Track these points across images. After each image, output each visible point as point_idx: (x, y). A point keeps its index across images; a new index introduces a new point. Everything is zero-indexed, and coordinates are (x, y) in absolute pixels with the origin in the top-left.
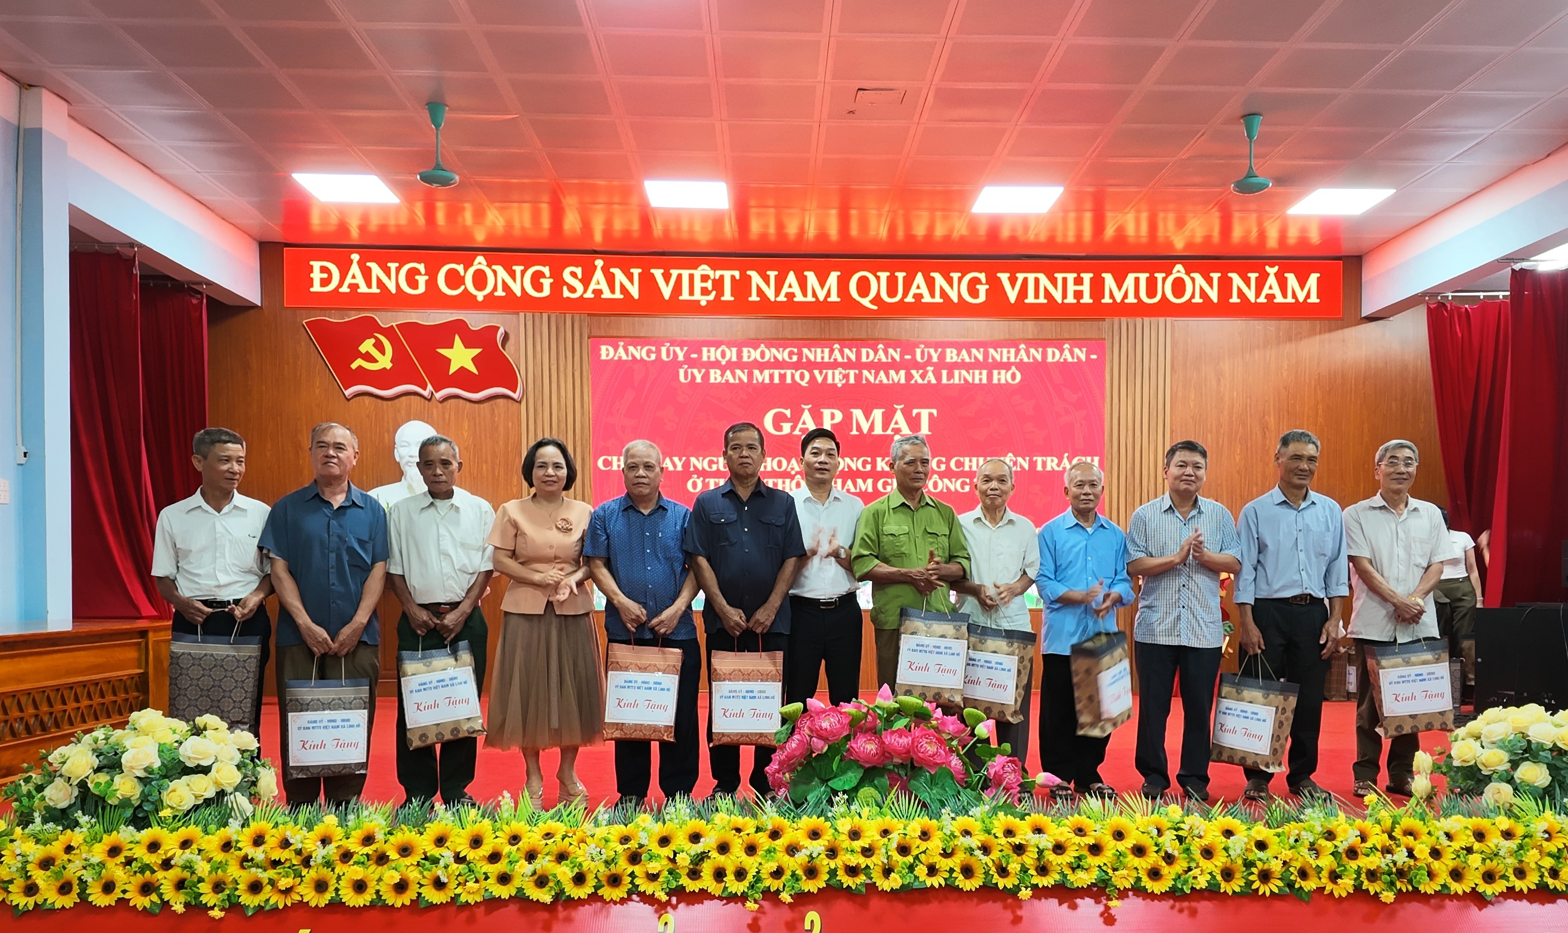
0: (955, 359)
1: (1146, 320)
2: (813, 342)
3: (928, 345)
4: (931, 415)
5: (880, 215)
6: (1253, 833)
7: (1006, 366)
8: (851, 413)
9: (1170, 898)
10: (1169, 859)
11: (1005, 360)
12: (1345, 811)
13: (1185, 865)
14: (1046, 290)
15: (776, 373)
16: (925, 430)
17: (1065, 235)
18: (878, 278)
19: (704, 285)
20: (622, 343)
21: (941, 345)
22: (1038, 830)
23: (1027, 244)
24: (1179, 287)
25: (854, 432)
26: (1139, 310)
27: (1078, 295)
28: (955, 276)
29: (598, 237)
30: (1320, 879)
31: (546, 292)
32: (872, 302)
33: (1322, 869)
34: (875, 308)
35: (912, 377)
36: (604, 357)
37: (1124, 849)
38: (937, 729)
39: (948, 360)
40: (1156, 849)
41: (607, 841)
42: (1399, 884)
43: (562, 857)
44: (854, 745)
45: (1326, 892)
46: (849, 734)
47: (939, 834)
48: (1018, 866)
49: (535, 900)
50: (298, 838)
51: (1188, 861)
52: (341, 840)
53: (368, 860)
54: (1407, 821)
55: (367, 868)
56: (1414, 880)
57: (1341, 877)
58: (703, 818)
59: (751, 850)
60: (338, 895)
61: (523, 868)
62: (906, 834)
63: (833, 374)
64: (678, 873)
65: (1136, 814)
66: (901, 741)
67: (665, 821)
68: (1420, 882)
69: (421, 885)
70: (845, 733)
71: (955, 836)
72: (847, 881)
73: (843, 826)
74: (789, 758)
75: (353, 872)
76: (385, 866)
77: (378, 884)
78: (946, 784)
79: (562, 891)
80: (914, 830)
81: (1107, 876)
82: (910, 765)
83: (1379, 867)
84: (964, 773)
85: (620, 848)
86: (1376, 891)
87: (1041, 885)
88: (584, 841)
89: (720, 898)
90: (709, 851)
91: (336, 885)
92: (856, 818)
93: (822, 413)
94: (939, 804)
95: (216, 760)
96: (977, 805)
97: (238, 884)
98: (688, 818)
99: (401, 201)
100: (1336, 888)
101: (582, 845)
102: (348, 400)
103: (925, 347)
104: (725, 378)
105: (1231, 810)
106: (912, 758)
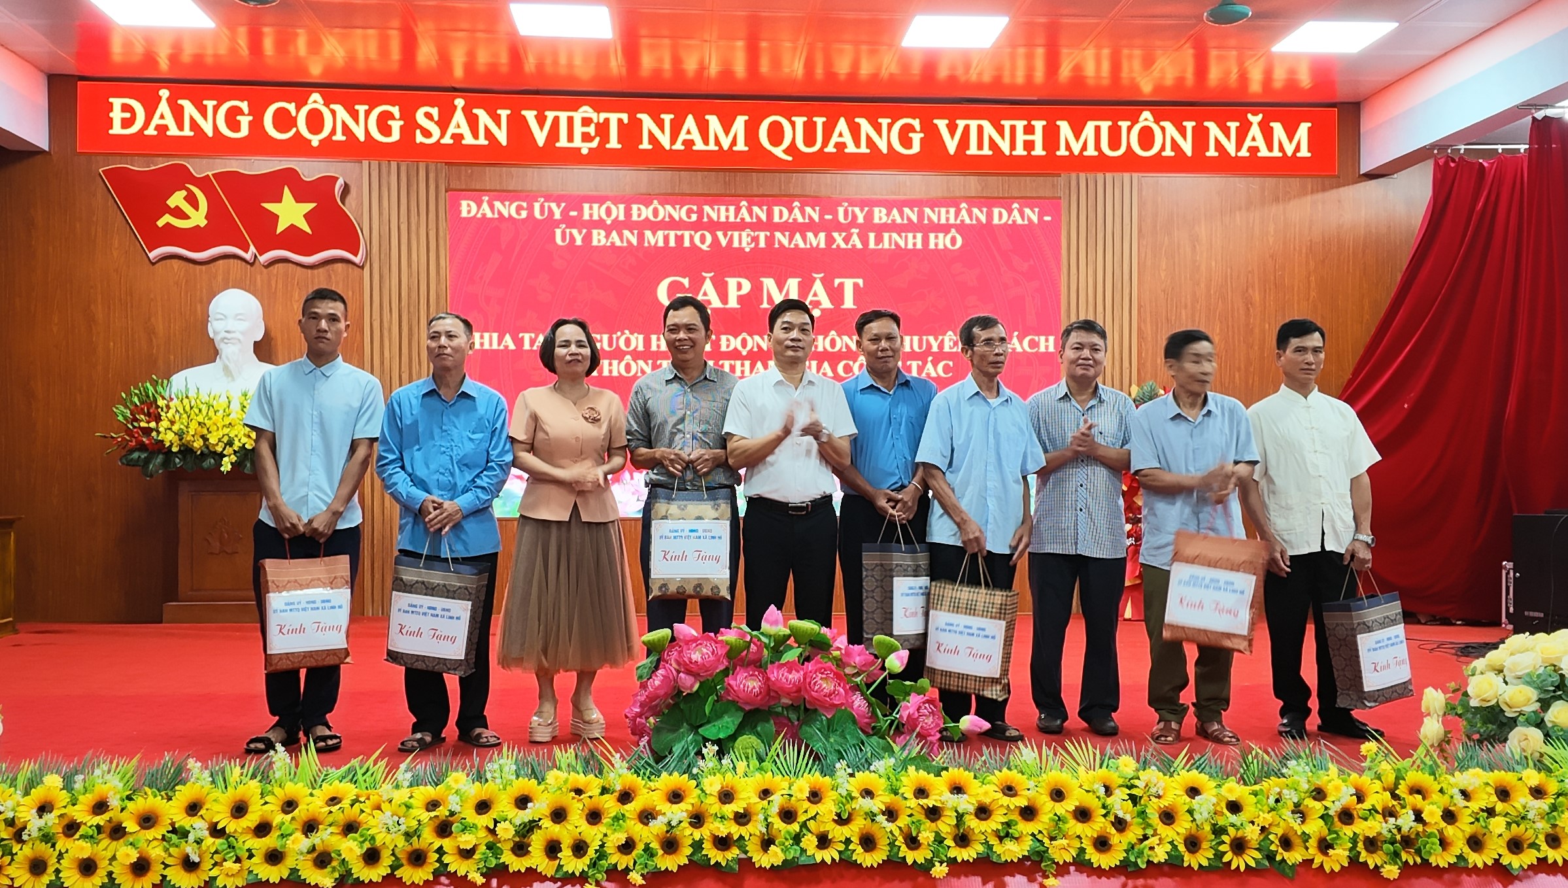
0: (884, 219)
1: (1109, 176)
2: (715, 199)
3: (852, 203)
4: (855, 285)
6: (1224, 791)
7: (945, 228)
8: (761, 283)
9: (1121, 874)
10: (1120, 824)
11: (943, 221)
12: (1338, 762)
13: (1140, 833)
14: (991, 140)
15: (672, 234)
16: (850, 303)
17: (1013, 76)
18: (793, 124)
19: (586, 129)
20: (486, 198)
21: (868, 204)
22: (957, 789)
23: (968, 86)
24: (1146, 138)
26: (1101, 164)
27: (1029, 146)
28: (885, 122)
29: (459, 72)
30: (1307, 848)
31: (395, 136)
32: (786, 151)
33: (1310, 837)
34: (790, 158)
35: (834, 240)
36: (464, 214)
37: (1063, 812)
38: (838, 662)
39: (876, 221)
41: (408, 807)
42: (1404, 856)
43: (350, 828)
44: (732, 683)
45: (1314, 866)
46: (727, 669)
47: (833, 795)
48: (932, 836)
49: (312, 884)
50: (10, 803)
51: (1144, 829)
52: (65, 807)
53: (99, 833)
54: (1414, 776)
55: (97, 844)
56: (1423, 851)
57: (1333, 849)
58: (536, 778)
59: (594, 817)
60: (58, 878)
61: (298, 843)
62: (791, 796)
63: (740, 236)
64: (499, 848)
65: (1079, 768)
66: (790, 676)
67: (487, 781)
68: (1430, 853)
69: (166, 866)
70: (722, 668)
71: (852, 798)
72: (716, 856)
73: (711, 785)
74: (651, 698)
75: (79, 848)
76: (122, 840)
77: (110, 864)
78: (847, 731)
79: (349, 873)
80: (801, 790)
81: (1042, 848)
82: (802, 708)
83: (1380, 834)
84: (870, 718)
85: (425, 816)
86: (1376, 865)
87: (959, 860)
88: (379, 808)
89: (553, 880)
90: (540, 819)
91: (57, 865)
92: (729, 775)
93: (727, 282)
94: (835, 758)
96: (883, 757)
98: (515, 777)
99: (218, 25)
100: (1327, 862)
101: (376, 812)
102: (153, 264)
103: (849, 206)
104: (610, 240)
105: (1198, 763)
106: (804, 699)
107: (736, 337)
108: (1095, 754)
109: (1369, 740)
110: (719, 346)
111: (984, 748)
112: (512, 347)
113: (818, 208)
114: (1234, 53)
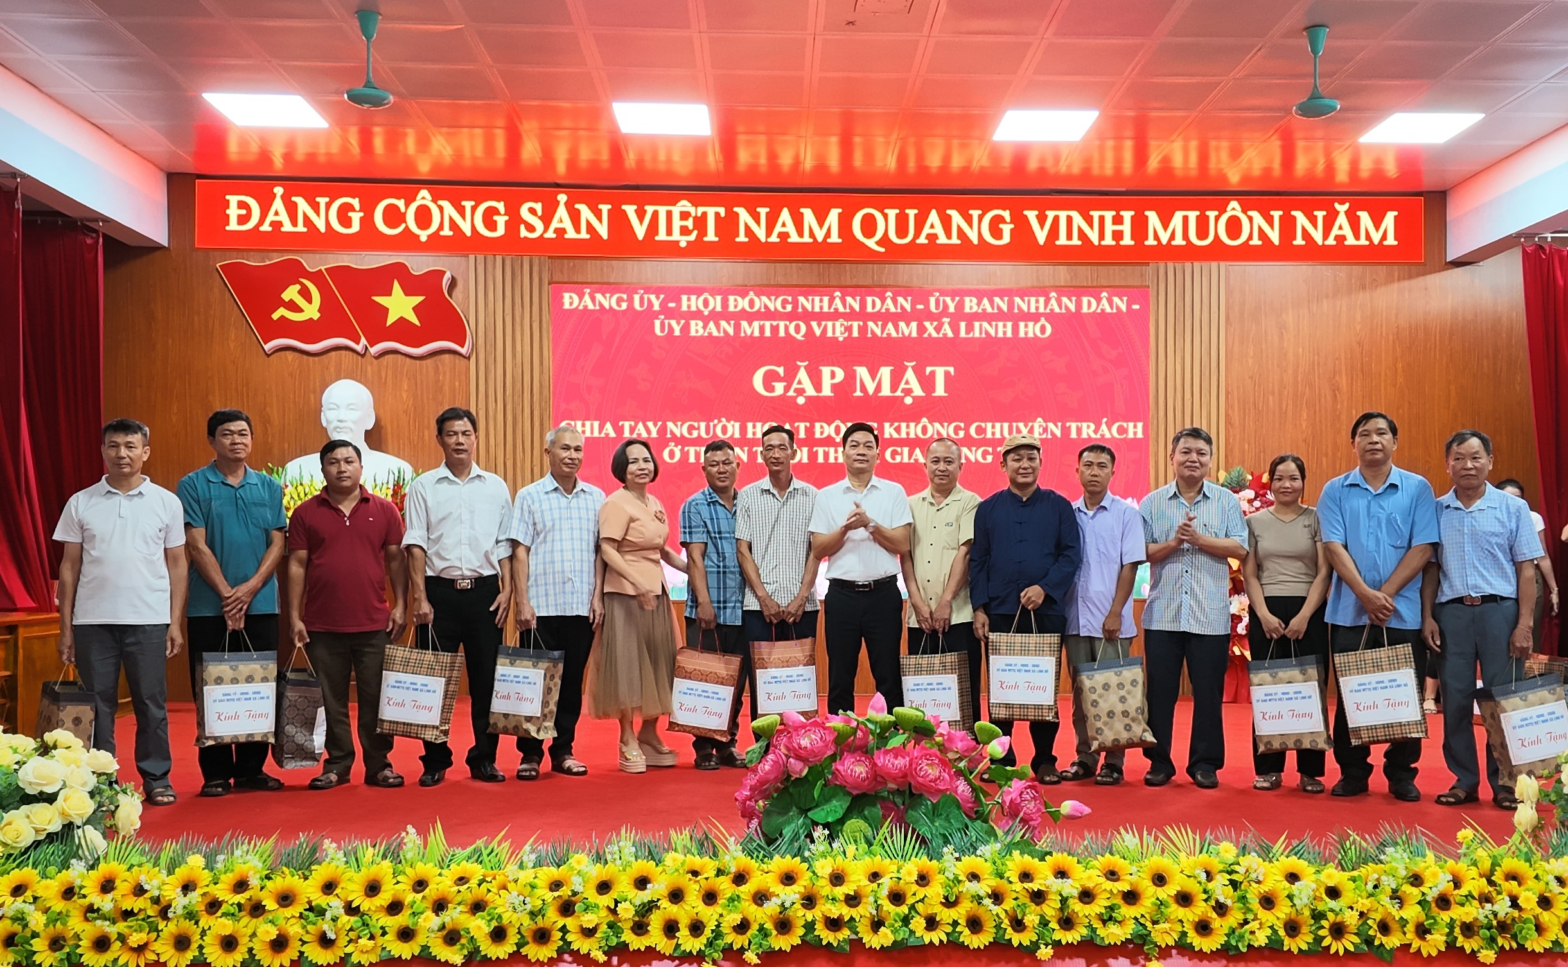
0: (975, 309)
1: (1197, 265)
2: (809, 290)
3: (944, 293)
4: (947, 373)
6: (1323, 877)
7: (1035, 317)
8: (855, 371)
9: (1222, 958)
10: (1221, 909)
11: (1033, 310)
12: (1434, 848)
13: (1240, 917)
14: (1080, 230)
15: (768, 325)
16: (940, 390)
18: (886, 216)
19: (684, 223)
20: (588, 291)
21: (959, 294)
22: (1061, 874)
24: (1234, 227)
25: (858, 393)
26: (1189, 253)
27: (1118, 235)
28: (975, 213)
29: (561, 168)
30: (1405, 933)
31: (502, 231)
32: (878, 243)
33: (1407, 923)
34: (883, 250)
35: (925, 329)
36: (567, 306)
37: (1165, 896)
38: (943, 748)
39: (967, 310)
40: (1205, 896)
41: (533, 887)
42: (1500, 942)
43: (477, 907)
44: (840, 768)
45: (1412, 951)
46: (834, 755)
47: (940, 878)
48: (1037, 919)
49: (443, 960)
50: (156, 882)
51: (1244, 913)
52: (207, 886)
53: (240, 911)
54: (1510, 864)
55: (239, 921)
56: (1519, 936)
57: (1430, 933)
58: (653, 859)
59: (710, 897)
60: (202, 954)
61: (429, 921)
62: (899, 879)
63: (834, 326)
64: (619, 927)
65: (1181, 854)
66: (896, 762)
67: (606, 862)
68: (1526, 939)
69: (304, 943)
70: (830, 753)
71: (959, 882)
72: (828, 937)
73: (822, 868)
74: (762, 782)
75: (221, 925)
76: (261, 918)
77: (250, 941)
78: (951, 816)
79: (477, 950)
80: (909, 874)
81: (1145, 932)
82: (908, 792)
83: (1476, 919)
84: (974, 802)
85: (549, 896)
86: (1473, 950)
87: (1064, 943)
88: (505, 888)
89: (671, 958)
90: (658, 900)
91: (201, 942)
92: (840, 858)
93: (821, 371)
94: (941, 842)
95: (64, 786)
96: (988, 842)
97: (80, 940)
98: (634, 859)
99: (331, 125)
100: (1425, 947)
101: (502, 892)
102: (268, 356)
103: (940, 295)
104: (707, 330)
105: (1296, 849)
106: (910, 784)
107: (829, 425)
108: (1194, 840)
109: (1465, 828)
110: (814, 433)
111: (1086, 833)
112: (612, 434)
113: (909, 298)
114: (1321, 144)
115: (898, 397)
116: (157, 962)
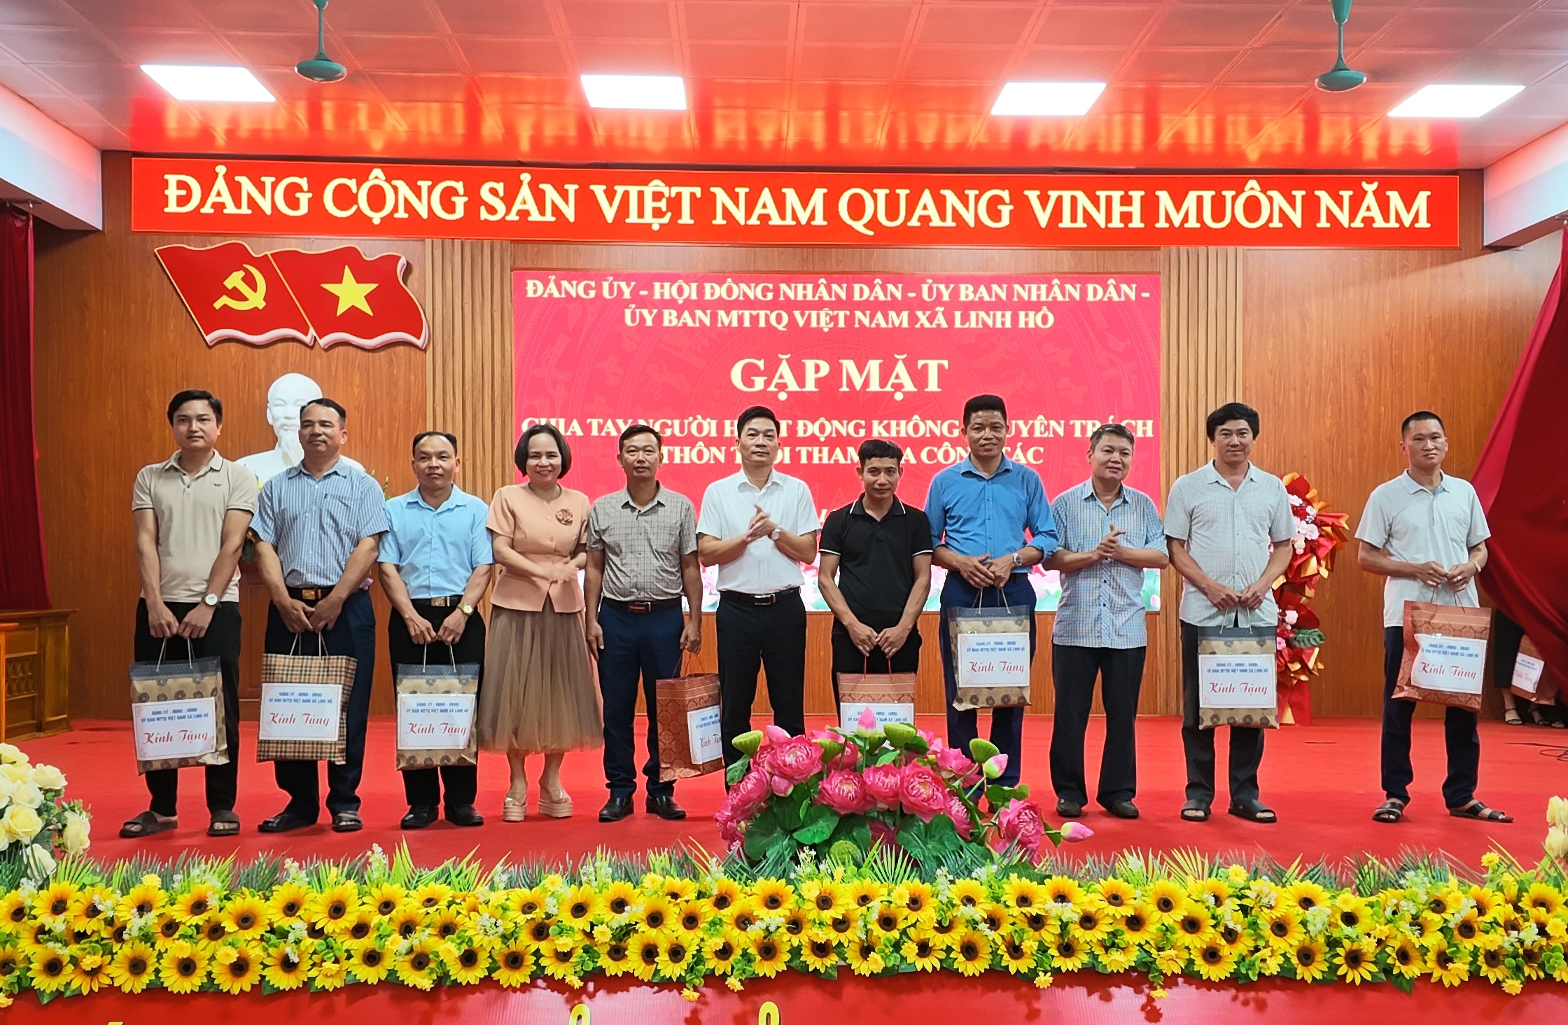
0: (971, 297)
1: (1212, 249)
2: (792, 277)
3: (937, 280)
4: (941, 367)
5: (877, 118)
6: (1338, 902)
7: (1036, 306)
8: (841, 365)
9: (1231, 986)
10: (1230, 935)
11: (1034, 298)
12: (1459, 874)
13: (1251, 944)
14: (1085, 212)
15: (747, 314)
16: (933, 385)
17: (1109, 143)
18: (875, 197)
19: (657, 204)
21: (954, 281)
22: (1061, 898)
23: (1061, 154)
24: (1252, 208)
25: (845, 388)
26: (1203, 236)
27: (1126, 217)
28: (972, 194)
29: (525, 145)
30: (1425, 962)
31: (459, 213)
32: (867, 226)
33: (1428, 950)
34: (871, 233)
35: (918, 320)
36: (530, 294)
37: (1171, 922)
38: (936, 767)
39: (962, 298)
40: (1213, 922)
41: (505, 909)
42: (1527, 971)
43: (446, 930)
44: (827, 786)
45: (1433, 980)
46: (821, 773)
47: (934, 902)
48: (1035, 945)
49: (411, 986)
50: (109, 903)
51: (1255, 940)
52: (164, 907)
53: (198, 933)
54: (1538, 889)
55: (196, 943)
56: (1547, 966)
57: (1453, 962)
58: (630, 880)
59: (691, 921)
60: (157, 977)
61: (396, 944)
62: (890, 902)
63: (818, 315)
64: (596, 951)
65: (1188, 878)
66: (887, 781)
67: (581, 883)
68: (1554, 968)
69: (265, 966)
70: (816, 771)
71: (953, 906)
72: (814, 963)
73: (809, 890)
74: (745, 801)
75: (179, 948)
76: (220, 941)
77: (209, 964)
78: (945, 837)
79: (446, 975)
80: (901, 897)
81: (1150, 959)
82: (898, 813)
83: (1501, 947)
84: (969, 824)
85: (522, 919)
86: (1497, 979)
87: (1064, 970)
88: (475, 910)
89: (650, 984)
90: (636, 923)
91: (157, 965)
92: (828, 880)
93: (804, 364)
94: (934, 864)
95: (11, 802)
96: (984, 865)
97: (31, 963)
98: (610, 880)
99: (278, 99)
100: (1446, 976)
101: (473, 914)
102: (210, 347)
103: (934, 283)
104: (682, 320)
105: (1311, 874)
106: (901, 804)
107: (813, 423)
108: (1203, 864)
109: (1491, 851)
110: (796, 432)
111: (1088, 856)
112: (579, 433)
113: (900, 286)
114: (1347, 119)
115: (888, 392)
116: (111, 986)
